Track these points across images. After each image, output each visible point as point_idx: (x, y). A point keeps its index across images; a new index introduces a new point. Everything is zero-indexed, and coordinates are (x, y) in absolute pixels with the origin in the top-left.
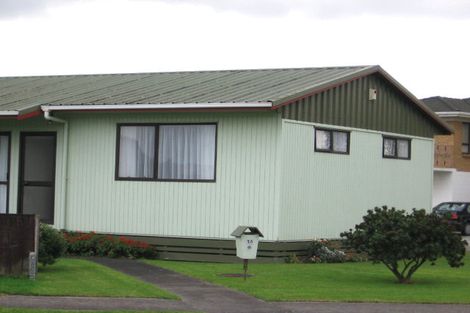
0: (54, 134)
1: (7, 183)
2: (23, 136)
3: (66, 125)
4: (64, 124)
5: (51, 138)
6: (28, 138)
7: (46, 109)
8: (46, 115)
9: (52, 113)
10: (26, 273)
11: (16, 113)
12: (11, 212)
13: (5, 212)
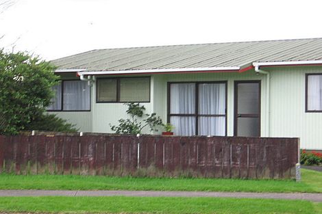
0: (259, 82)
1: (226, 116)
2: (236, 83)
3: (268, 75)
4: (266, 75)
5: (258, 84)
6: (239, 84)
7: (256, 65)
8: (257, 69)
9: (260, 67)
10: (293, 178)
11: (238, 68)
12: (228, 135)
13: (224, 135)
